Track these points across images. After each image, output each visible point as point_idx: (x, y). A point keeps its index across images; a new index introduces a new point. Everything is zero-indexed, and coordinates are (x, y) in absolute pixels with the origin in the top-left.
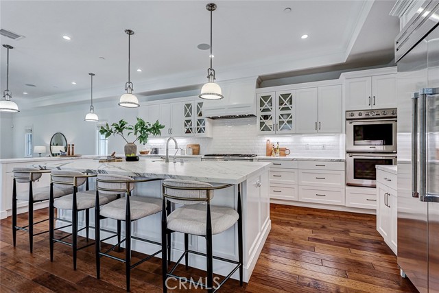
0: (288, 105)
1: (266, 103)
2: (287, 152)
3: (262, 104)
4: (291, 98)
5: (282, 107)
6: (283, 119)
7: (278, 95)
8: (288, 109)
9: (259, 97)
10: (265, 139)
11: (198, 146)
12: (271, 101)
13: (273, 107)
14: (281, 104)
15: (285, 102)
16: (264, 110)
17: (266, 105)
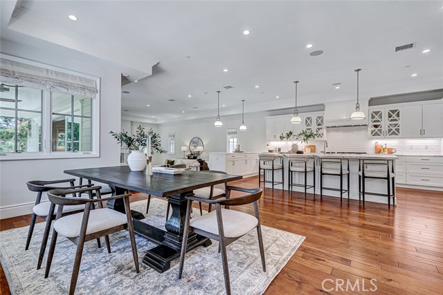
0: (396, 118)
1: (376, 117)
2: (393, 151)
3: (373, 117)
4: (398, 113)
5: (390, 119)
6: (391, 127)
7: (387, 110)
8: (396, 120)
9: (371, 112)
10: (373, 142)
11: (314, 146)
12: (381, 115)
13: (383, 119)
14: (389, 117)
15: (394, 116)
16: (375, 121)
17: (377, 118)
